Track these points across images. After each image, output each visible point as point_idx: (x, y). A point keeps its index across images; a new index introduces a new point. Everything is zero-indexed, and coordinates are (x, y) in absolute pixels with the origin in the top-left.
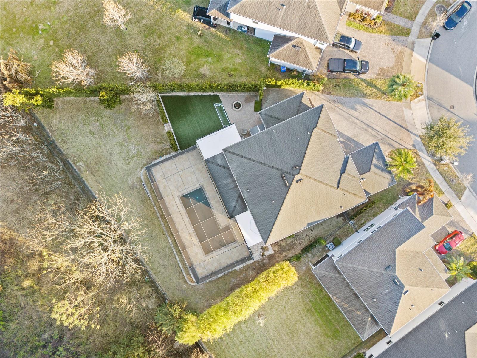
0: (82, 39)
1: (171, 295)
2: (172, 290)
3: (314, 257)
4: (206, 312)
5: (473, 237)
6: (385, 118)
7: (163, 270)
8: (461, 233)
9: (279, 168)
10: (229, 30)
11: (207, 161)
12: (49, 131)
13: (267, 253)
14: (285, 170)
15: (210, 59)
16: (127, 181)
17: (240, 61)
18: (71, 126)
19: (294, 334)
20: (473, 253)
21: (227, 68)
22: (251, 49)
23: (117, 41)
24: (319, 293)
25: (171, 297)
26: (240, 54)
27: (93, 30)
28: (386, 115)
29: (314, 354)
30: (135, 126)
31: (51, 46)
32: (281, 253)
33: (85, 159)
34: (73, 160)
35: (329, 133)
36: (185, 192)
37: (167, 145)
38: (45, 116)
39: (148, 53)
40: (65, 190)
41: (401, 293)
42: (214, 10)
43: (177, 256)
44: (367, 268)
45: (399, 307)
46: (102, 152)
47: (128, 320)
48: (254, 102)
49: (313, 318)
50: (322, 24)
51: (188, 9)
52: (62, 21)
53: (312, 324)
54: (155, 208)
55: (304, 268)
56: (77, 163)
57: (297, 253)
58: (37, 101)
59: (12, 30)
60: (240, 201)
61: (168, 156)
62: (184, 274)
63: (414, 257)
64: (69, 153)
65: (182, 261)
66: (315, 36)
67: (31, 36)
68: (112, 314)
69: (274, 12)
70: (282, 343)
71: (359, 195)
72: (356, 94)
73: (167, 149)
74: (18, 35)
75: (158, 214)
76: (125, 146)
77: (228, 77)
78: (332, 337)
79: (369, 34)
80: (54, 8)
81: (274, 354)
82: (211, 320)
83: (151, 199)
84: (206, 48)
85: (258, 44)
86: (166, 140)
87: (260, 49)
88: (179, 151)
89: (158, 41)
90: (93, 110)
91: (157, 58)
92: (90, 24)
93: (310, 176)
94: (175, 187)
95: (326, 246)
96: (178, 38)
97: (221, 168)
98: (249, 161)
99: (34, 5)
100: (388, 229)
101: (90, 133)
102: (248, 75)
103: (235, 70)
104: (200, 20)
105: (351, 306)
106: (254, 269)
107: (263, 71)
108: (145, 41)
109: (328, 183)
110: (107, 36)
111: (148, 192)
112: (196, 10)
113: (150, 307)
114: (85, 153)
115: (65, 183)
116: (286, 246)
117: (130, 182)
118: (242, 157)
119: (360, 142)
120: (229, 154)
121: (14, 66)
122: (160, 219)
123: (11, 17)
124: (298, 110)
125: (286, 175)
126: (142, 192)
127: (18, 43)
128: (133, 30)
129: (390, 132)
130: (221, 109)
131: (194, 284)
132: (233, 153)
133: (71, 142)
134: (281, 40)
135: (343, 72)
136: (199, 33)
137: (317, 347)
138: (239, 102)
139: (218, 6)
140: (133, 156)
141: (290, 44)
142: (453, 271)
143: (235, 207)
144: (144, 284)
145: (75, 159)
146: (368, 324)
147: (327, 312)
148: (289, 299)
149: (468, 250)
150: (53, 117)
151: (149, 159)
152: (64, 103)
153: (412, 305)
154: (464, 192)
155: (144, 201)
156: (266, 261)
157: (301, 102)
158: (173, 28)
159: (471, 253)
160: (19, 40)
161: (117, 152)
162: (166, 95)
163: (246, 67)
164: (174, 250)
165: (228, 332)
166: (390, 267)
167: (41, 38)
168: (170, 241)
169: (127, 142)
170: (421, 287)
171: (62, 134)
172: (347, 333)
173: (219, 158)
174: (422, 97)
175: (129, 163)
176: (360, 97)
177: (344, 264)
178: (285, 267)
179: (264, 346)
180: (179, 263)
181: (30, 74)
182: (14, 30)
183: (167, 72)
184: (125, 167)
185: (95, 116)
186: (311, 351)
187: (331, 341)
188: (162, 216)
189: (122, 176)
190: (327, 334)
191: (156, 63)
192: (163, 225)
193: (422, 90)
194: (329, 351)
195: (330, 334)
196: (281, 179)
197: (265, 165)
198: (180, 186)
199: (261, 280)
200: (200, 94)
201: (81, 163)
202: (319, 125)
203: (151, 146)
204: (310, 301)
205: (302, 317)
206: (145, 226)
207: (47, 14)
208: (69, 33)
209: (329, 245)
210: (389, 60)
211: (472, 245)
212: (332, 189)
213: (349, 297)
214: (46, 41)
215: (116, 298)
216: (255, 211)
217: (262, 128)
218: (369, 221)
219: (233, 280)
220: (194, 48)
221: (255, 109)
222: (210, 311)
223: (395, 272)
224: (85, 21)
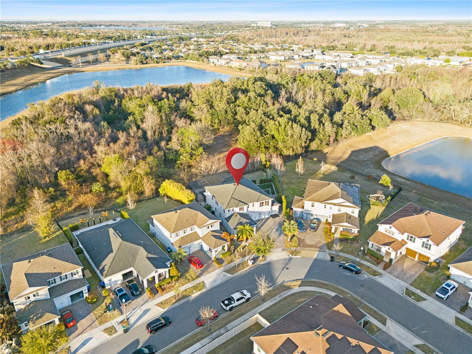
5: (197, 277)
20: (186, 277)
149: (188, 275)
154: (229, 273)
174: (291, 255)
193: (295, 255)
211: (192, 277)
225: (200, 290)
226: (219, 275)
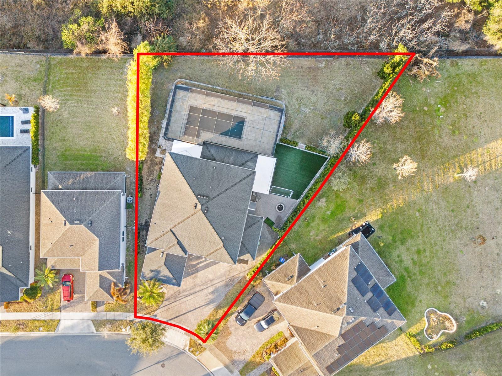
0: (412, 132)
1: (180, 60)
2: (183, 64)
3: (131, 183)
4: (151, 77)
5: (58, 309)
6: (192, 309)
7: (202, 67)
8: (69, 301)
9: (215, 200)
10: (339, 242)
11: (256, 156)
12: (364, 60)
13: (158, 151)
14: (210, 202)
15: (329, 213)
16: (285, 89)
17: (311, 234)
18: (355, 77)
19: (87, 127)
20: (46, 301)
21: (313, 221)
22: (313, 248)
23: (392, 157)
24: (103, 167)
25: (178, 60)
26: (316, 238)
27: (412, 145)
28: (194, 311)
29: (62, 131)
30: (320, 123)
31: (424, 106)
32: (151, 160)
33: (324, 70)
34: (329, 61)
35: (212, 253)
36: (246, 125)
37: (290, 137)
38: (377, 65)
39: (366, 172)
40: (313, 39)
41: (67, 220)
42: (360, 240)
43: (205, 85)
44: (101, 209)
45: (58, 212)
46: (320, 86)
47: (184, 16)
48: (274, 222)
49: (88, 149)
50: (292, 304)
51: (377, 224)
52: (436, 128)
53: (85, 145)
54: (251, 95)
55: (129, 169)
56: (326, 62)
57: (143, 172)
58: (388, 68)
59: (457, 87)
60: (211, 157)
61: (281, 131)
62: (187, 81)
63: (83, 249)
64: (337, 62)
65: (198, 86)
66: (288, 294)
67: (442, 97)
68: (197, 6)
69: (325, 277)
70: (87, 114)
71: (154, 242)
72: (225, 301)
73: (287, 134)
74: (450, 88)
75: (244, 94)
76: (311, 106)
77: (306, 216)
78: (64, 152)
79: (262, 343)
80: (450, 129)
81: (83, 102)
82: (144, 77)
83: (259, 97)
84: (339, 216)
85: (315, 256)
86: (293, 138)
87: (310, 255)
88: (278, 142)
89: (369, 185)
90: (355, 102)
91: (358, 176)
92: (419, 146)
93: (193, 216)
94: (255, 120)
95: (132, 197)
96: (361, 201)
97: (244, 162)
98: (234, 183)
99: (463, 116)
100: (116, 244)
101: (340, 88)
102: (297, 232)
103: (308, 226)
104: (362, 226)
105: (79, 181)
106: (155, 133)
107: (292, 245)
108: (376, 176)
109: (179, 225)
110: (401, 151)
111: (266, 98)
112: (372, 229)
113: (181, 38)
114: (329, 74)
115: (318, 43)
116: (153, 168)
117: (283, 90)
118: (241, 181)
119: (188, 278)
120: (249, 173)
121: (425, 70)
122: (240, 93)
123: (467, 93)
124: (245, 246)
125: (206, 201)
126: (269, 94)
127: (444, 84)
128: (391, 174)
129: (179, 305)
130: (287, 194)
131: (175, 83)
132: (248, 176)
133: (344, 70)
134: (303, 271)
135: (248, 303)
136: (353, 219)
137: (65, 137)
138: (282, 211)
139: (360, 244)
140: (300, 107)
141: (296, 275)
142: (48, 272)
143: (210, 151)
144: (201, 46)
145: (329, 64)
146: (58, 183)
147: (84, 162)
148: (114, 142)
149: (51, 298)
150: (372, 70)
151: (290, 117)
152: (376, 86)
153: (52, 222)
154: (95, 327)
155: (261, 91)
156: (154, 146)
157: (249, 252)
158: (371, 203)
159: (47, 299)
160: (446, 86)
161: (312, 98)
162: (326, 162)
163: (304, 235)
164: (211, 86)
165: (127, 82)
166: (90, 226)
167: (435, 103)
168: (219, 88)
169: (313, 109)
170: (60, 237)
171: (355, 67)
172: (59, 166)
173: (252, 165)
174: (187, 348)
175: (297, 100)
176: (221, 303)
177: (115, 196)
178: (142, 155)
179: (94, 100)
180: (198, 83)
181: (415, 77)
182: (456, 89)
183: (340, 174)
184: (296, 95)
185: (350, 101)
186: (65, 130)
187: (62, 150)
188: (241, 96)
189: (291, 88)
190: (69, 150)
191: (355, 172)
192: (234, 91)
193: (192, 352)
194: (56, 143)
195: (68, 153)
196: (206, 195)
197: (224, 192)
198: (253, 124)
199: (145, 131)
200: (309, 187)
201: (323, 65)
202: (223, 249)
203: (298, 125)
204: (101, 156)
205: (94, 142)
206: (243, 78)
207: (449, 120)
208: (424, 126)
209: (132, 200)
210: (232, 344)
211: (52, 304)
212: (173, 226)
213: (87, 184)
214: (429, 105)
215: (207, 19)
216: (197, 162)
217: (250, 212)
218: (126, 241)
219: (157, 112)
220: (345, 208)
221: (269, 219)
222: (150, 81)
223: (85, 225)
224: (423, 144)
225: (48, 331)
226: (83, 323)
